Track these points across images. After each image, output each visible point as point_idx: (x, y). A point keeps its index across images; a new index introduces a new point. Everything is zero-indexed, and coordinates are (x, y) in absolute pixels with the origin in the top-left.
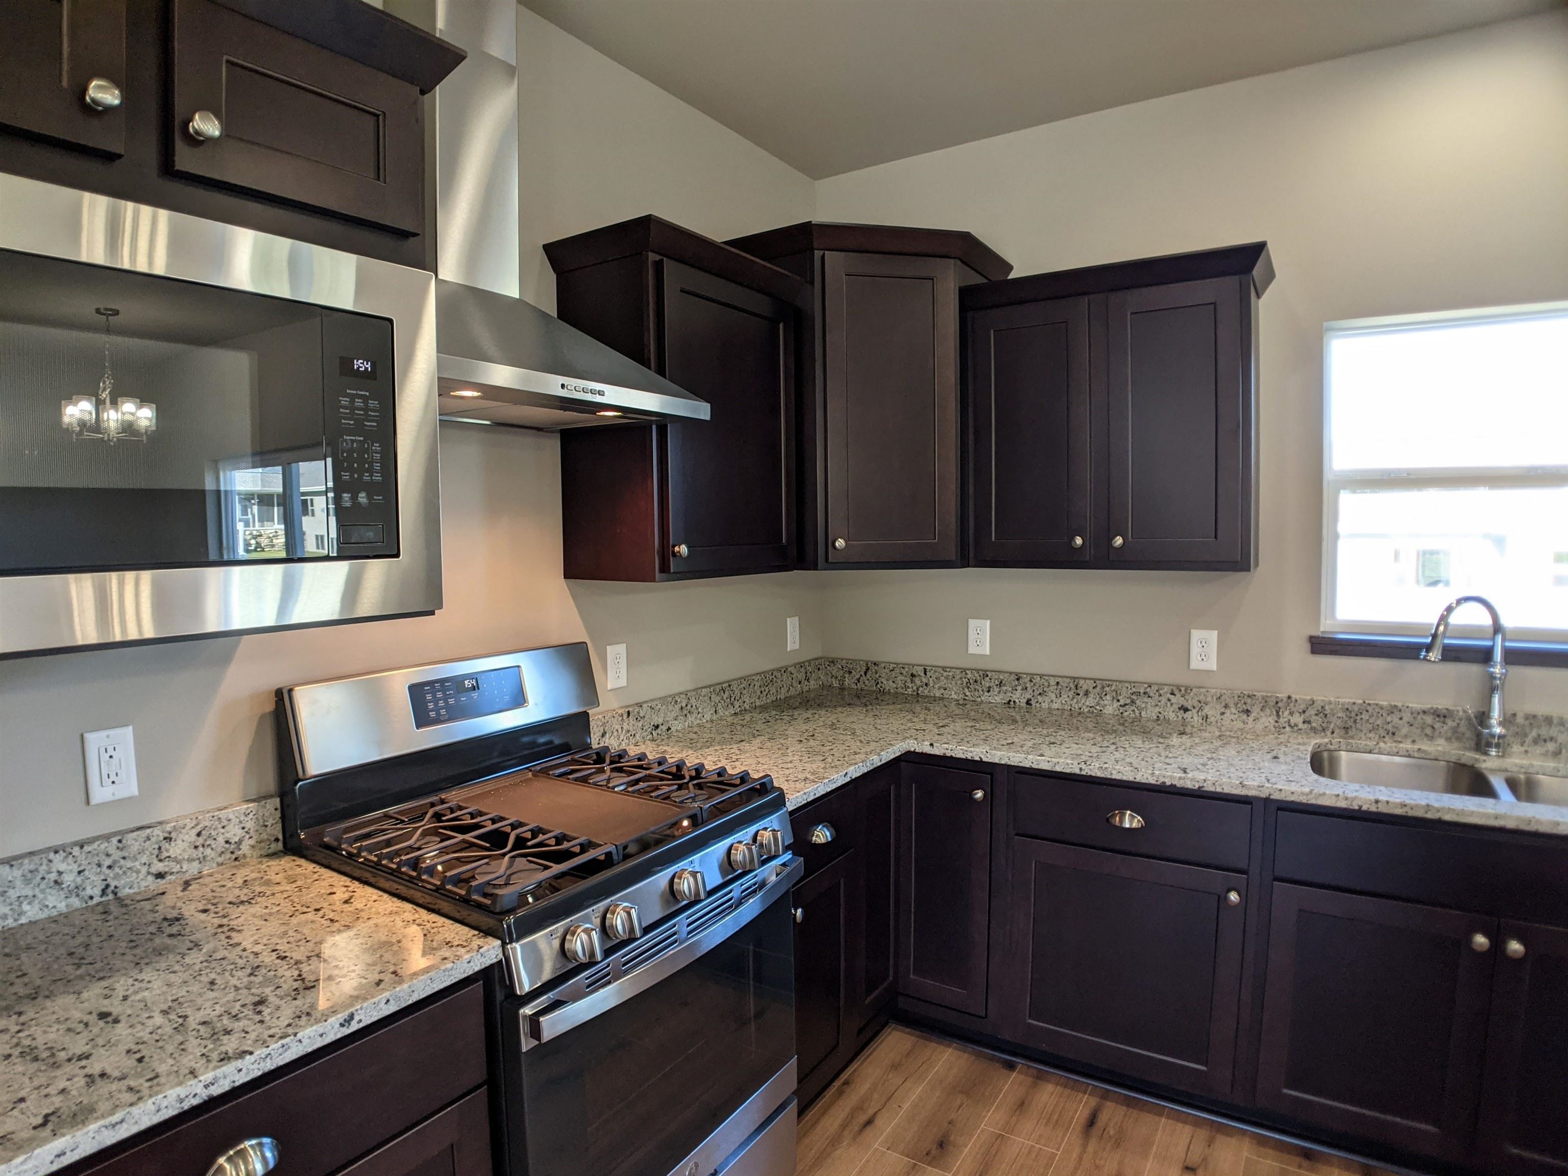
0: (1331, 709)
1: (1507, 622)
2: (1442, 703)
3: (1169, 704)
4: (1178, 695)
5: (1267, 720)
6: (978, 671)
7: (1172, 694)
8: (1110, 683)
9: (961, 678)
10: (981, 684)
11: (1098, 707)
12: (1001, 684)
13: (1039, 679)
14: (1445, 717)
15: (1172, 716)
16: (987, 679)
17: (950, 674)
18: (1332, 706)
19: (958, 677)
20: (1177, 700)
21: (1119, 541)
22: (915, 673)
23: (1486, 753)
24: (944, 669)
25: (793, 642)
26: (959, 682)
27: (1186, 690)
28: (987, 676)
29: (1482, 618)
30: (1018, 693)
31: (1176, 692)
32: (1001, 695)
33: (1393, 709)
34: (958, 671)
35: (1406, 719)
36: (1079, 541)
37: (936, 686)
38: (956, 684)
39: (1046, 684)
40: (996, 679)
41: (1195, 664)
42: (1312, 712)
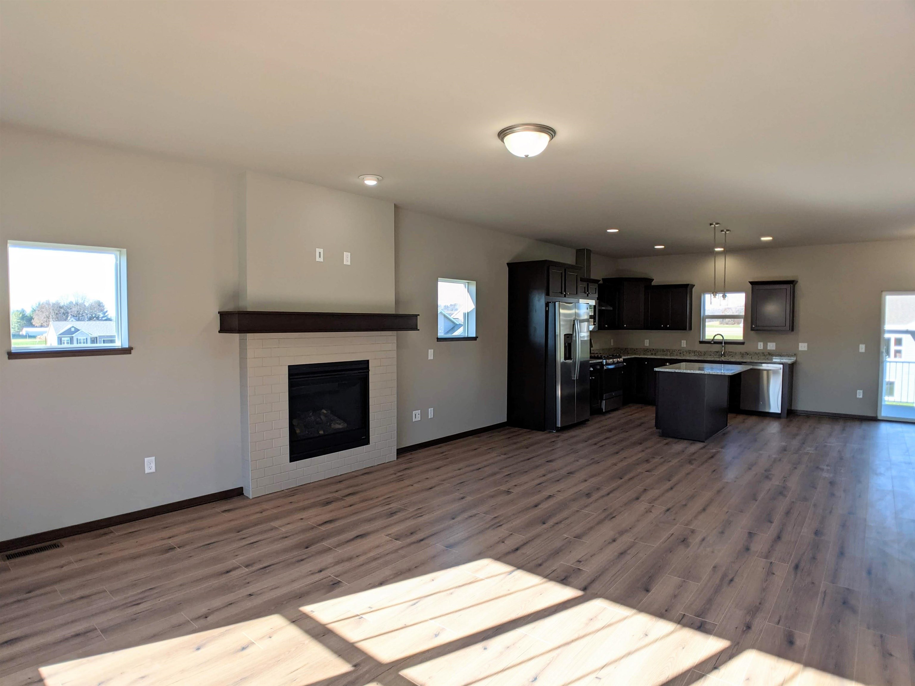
0: (702, 352)
1: (725, 338)
2: (717, 350)
5: (693, 354)
7: (678, 351)
8: (669, 350)
10: (647, 351)
14: (718, 352)
15: (679, 354)
21: (668, 326)
22: (635, 349)
23: (722, 357)
25: (612, 344)
26: (643, 351)
29: (721, 338)
30: (653, 352)
32: (650, 353)
33: (711, 352)
35: (713, 353)
36: (662, 326)
39: (658, 350)
40: (649, 350)
41: (682, 346)
42: (699, 352)
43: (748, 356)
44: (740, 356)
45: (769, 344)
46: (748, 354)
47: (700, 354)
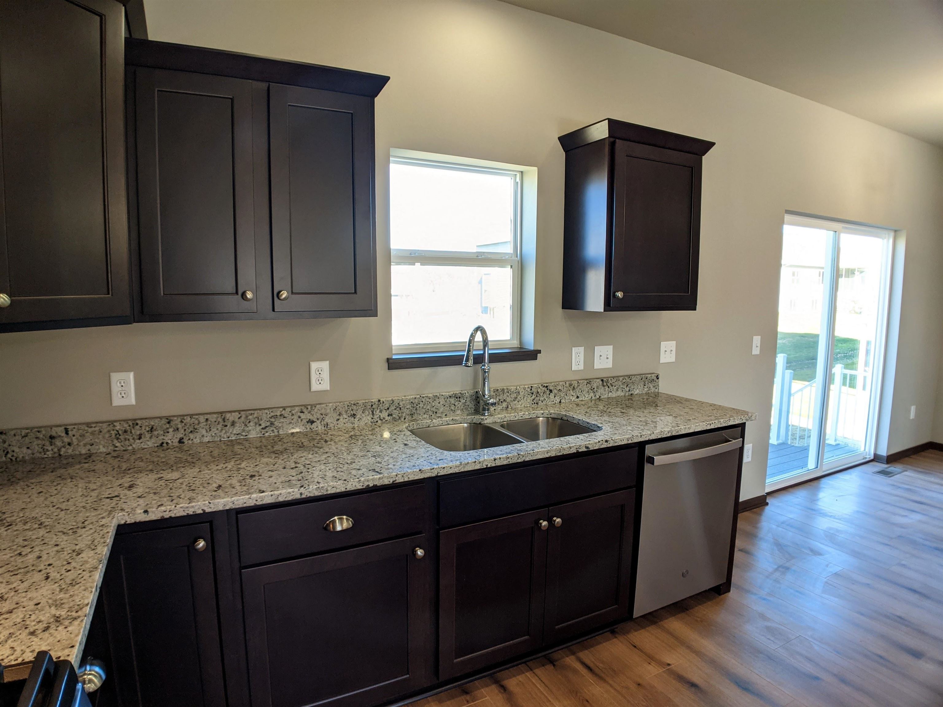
0: (404, 404)
1: (489, 339)
3: (299, 420)
4: (306, 412)
5: (366, 418)
6: (126, 421)
7: (302, 412)
8: (252, 412)
9: (109, 431)
10: (131, 432)
11: (244, 434)
12: (152, 429)
13: (189, 419)
14: (460, 398)
16: (138, 427)
17: (97, 429)
18: (404, 402)
19: (106, 430)
20: (306, 416)
22: (54, 434)
23: (483, 415)
24: (88, 425)
26: (107, 435)
27: (311, 408)
28: (137, 424)
30: (170, 436)
31: (305, 410)
32: (153, 440)
33: (436, 398)
34: (105, 425)
35: (441, 403)
37: (82, 443)
38: (104, 437)
39: (197, 422)
40: (146, 426)
41: (315, 387)
42: (393, 408)
43: (552, 395)
44: (530, 399)
45: (599, 350)
46: (551, 391)
47: (396, 414)
